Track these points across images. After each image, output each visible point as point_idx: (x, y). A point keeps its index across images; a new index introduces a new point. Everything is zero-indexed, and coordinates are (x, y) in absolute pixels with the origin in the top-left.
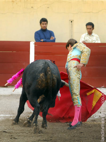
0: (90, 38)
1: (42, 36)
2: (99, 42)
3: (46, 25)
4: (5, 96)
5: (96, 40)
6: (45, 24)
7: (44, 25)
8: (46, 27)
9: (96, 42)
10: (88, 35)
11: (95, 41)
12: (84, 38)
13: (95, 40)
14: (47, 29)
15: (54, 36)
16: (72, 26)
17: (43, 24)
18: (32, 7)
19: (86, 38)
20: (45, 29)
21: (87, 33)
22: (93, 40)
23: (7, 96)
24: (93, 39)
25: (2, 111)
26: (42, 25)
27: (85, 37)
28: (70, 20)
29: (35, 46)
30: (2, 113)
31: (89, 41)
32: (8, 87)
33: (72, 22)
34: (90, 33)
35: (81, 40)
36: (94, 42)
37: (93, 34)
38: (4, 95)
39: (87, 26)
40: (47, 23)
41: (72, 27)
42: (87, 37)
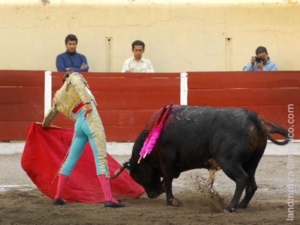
0: (137, 65)
1: (68, 62)
2: (152, 71)
3: (75, 46)
4: (6, 156)
5: (148, 69)
6: (74, 44)
7: (72, 46)
8: (75, 49)
9: (147, 72)
10: (134, 61)
11: (146, 70)
12: (129, 66)
13: (146, 68)
14: (75, 51)
15: (86, 63)
16: (110, 46)
17: (70, 44)
18: (47, 18)
19: (131, 65)
20: (74, 51)
21: (133, 58)
22: (143, 69)
23: (10, 156)
24: (143, 67)
25: (2, 180)
26: (69, 46)
27: (130, 63)
28: (106, 38)
29: (52, 79)
30: (3, 183)
31: (137, 71)
32: (11, 141)
33: (109, 40)
34: (138, 58)
35: (123, 68)
36: (144, 71)
37: (143, 59)
38: (5, 154)
39: (135, 46)
40: (77, 42)
41: (110, 48)
42: (134, 64)
